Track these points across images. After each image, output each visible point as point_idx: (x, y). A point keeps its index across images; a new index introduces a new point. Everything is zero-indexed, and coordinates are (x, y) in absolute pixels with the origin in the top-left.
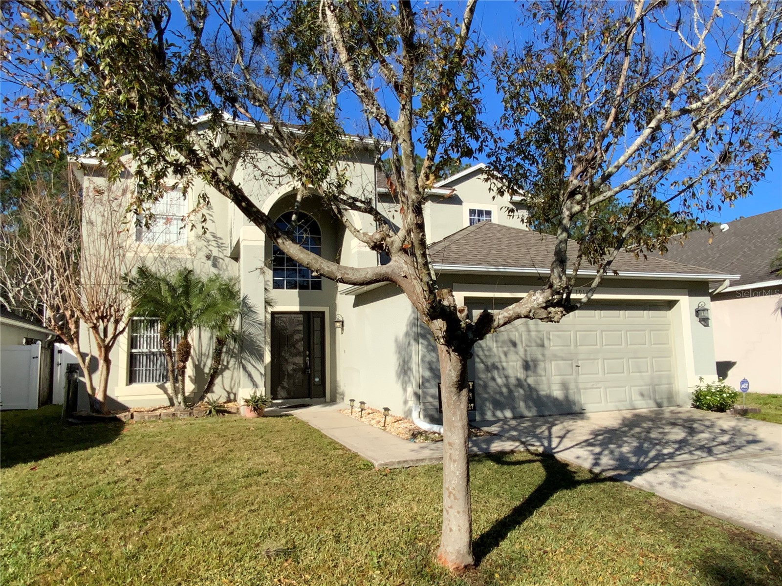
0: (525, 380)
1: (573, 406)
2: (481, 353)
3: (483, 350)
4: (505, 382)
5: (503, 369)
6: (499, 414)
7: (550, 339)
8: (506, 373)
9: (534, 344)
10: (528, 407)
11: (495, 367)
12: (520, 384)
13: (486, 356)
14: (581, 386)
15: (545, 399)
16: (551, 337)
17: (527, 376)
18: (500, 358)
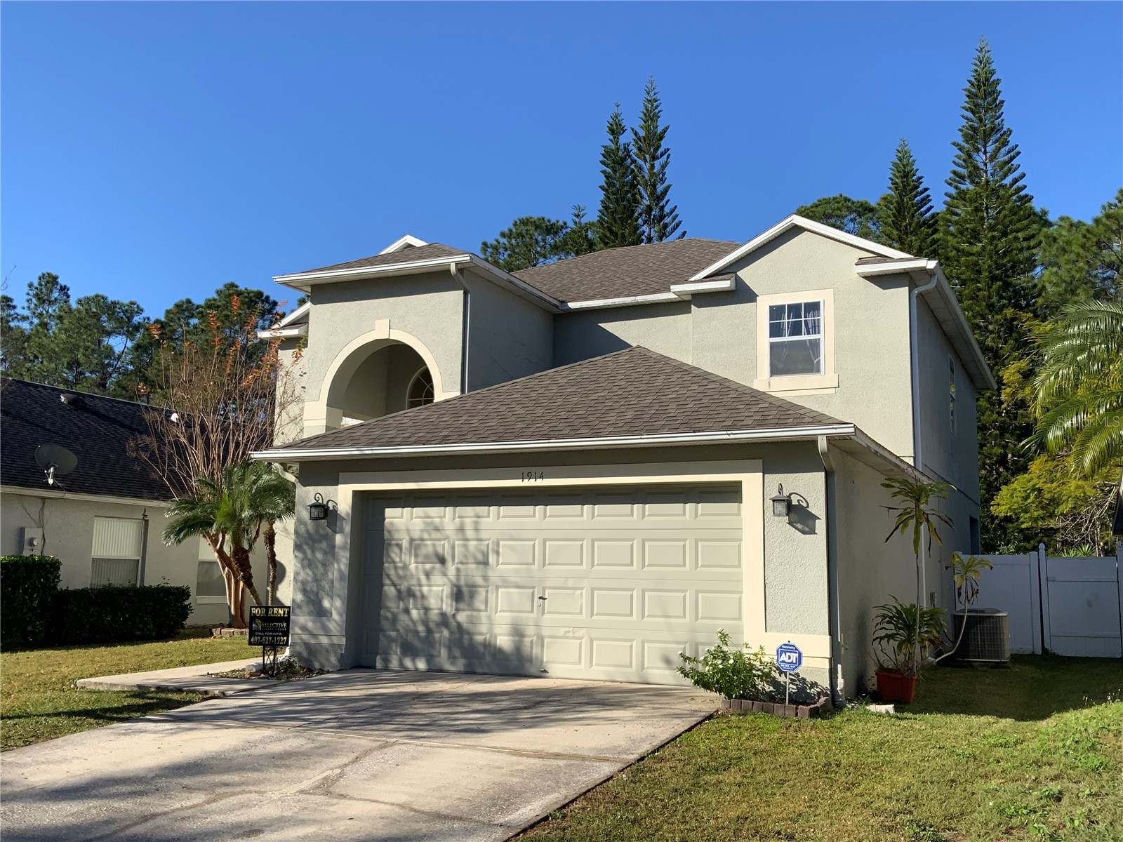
0: (454, 616)
1: (527, 665)
2: (392, 572)
3: (396, 568)
4: (423, 616)
5: (423, 597)
6: (408, 663)
7: (498, 553)
8: (426, 603)
9: (471, 560)
10: (452, 658)
11: (411, 593)
12: (444, 620)
13: (398, 575)
14: (545, 632)
15: (481, 649)
16: (501, 551)
17: (458, 610)
18: (419, 579)
